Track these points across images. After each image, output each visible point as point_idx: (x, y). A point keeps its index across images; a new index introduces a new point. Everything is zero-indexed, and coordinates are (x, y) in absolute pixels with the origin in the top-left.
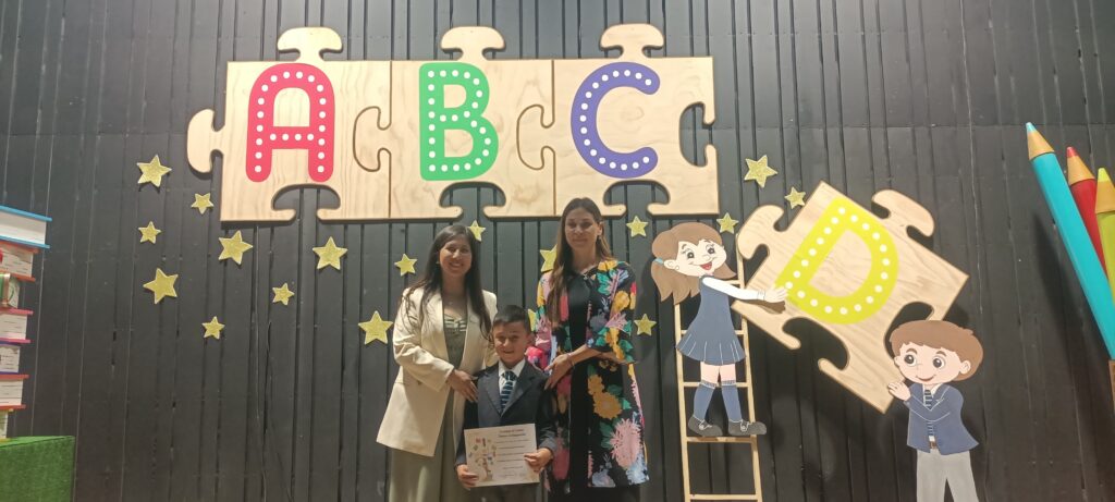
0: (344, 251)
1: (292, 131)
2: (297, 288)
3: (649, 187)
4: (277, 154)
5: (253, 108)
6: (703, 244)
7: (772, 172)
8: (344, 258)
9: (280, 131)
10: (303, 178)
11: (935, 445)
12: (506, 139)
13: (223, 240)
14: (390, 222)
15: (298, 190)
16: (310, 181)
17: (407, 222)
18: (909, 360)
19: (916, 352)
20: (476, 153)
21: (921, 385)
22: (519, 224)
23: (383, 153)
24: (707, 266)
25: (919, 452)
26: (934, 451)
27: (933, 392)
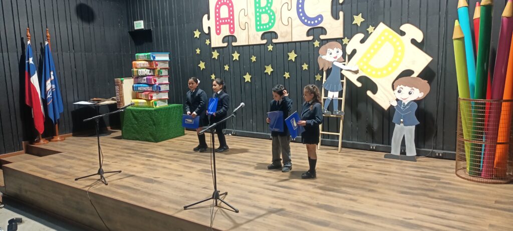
0: (239, 55)
1: (224, 19)
2: (229, 66)
3: (321, 29)
4: (222, 26)
5: (216, 13)
6: (336, 50)
7: (363, 20)
8: (239, 57)
9: (222, 19)
10: (228, 34)
11: (402, 122)
12: (278, 16)
13: (213, 52)
14: (249, 45)
15: (227, 38)
16: (230, 34)
17: (253, 45)
18: (399, 92)
19: (402, 88)
20: (270, 22)
21: (402, 101)
22: (282, 45)
23: (246, 24)
24: (335, 58)
25: (396, 124)
26: (402, 125)
27: (406, 104)
